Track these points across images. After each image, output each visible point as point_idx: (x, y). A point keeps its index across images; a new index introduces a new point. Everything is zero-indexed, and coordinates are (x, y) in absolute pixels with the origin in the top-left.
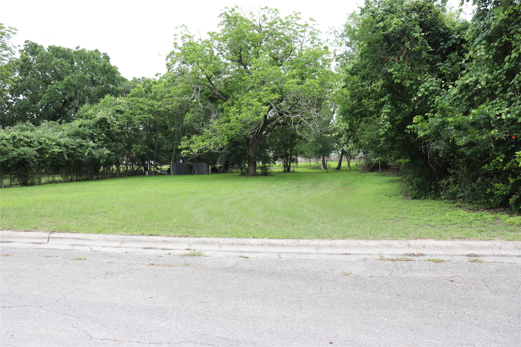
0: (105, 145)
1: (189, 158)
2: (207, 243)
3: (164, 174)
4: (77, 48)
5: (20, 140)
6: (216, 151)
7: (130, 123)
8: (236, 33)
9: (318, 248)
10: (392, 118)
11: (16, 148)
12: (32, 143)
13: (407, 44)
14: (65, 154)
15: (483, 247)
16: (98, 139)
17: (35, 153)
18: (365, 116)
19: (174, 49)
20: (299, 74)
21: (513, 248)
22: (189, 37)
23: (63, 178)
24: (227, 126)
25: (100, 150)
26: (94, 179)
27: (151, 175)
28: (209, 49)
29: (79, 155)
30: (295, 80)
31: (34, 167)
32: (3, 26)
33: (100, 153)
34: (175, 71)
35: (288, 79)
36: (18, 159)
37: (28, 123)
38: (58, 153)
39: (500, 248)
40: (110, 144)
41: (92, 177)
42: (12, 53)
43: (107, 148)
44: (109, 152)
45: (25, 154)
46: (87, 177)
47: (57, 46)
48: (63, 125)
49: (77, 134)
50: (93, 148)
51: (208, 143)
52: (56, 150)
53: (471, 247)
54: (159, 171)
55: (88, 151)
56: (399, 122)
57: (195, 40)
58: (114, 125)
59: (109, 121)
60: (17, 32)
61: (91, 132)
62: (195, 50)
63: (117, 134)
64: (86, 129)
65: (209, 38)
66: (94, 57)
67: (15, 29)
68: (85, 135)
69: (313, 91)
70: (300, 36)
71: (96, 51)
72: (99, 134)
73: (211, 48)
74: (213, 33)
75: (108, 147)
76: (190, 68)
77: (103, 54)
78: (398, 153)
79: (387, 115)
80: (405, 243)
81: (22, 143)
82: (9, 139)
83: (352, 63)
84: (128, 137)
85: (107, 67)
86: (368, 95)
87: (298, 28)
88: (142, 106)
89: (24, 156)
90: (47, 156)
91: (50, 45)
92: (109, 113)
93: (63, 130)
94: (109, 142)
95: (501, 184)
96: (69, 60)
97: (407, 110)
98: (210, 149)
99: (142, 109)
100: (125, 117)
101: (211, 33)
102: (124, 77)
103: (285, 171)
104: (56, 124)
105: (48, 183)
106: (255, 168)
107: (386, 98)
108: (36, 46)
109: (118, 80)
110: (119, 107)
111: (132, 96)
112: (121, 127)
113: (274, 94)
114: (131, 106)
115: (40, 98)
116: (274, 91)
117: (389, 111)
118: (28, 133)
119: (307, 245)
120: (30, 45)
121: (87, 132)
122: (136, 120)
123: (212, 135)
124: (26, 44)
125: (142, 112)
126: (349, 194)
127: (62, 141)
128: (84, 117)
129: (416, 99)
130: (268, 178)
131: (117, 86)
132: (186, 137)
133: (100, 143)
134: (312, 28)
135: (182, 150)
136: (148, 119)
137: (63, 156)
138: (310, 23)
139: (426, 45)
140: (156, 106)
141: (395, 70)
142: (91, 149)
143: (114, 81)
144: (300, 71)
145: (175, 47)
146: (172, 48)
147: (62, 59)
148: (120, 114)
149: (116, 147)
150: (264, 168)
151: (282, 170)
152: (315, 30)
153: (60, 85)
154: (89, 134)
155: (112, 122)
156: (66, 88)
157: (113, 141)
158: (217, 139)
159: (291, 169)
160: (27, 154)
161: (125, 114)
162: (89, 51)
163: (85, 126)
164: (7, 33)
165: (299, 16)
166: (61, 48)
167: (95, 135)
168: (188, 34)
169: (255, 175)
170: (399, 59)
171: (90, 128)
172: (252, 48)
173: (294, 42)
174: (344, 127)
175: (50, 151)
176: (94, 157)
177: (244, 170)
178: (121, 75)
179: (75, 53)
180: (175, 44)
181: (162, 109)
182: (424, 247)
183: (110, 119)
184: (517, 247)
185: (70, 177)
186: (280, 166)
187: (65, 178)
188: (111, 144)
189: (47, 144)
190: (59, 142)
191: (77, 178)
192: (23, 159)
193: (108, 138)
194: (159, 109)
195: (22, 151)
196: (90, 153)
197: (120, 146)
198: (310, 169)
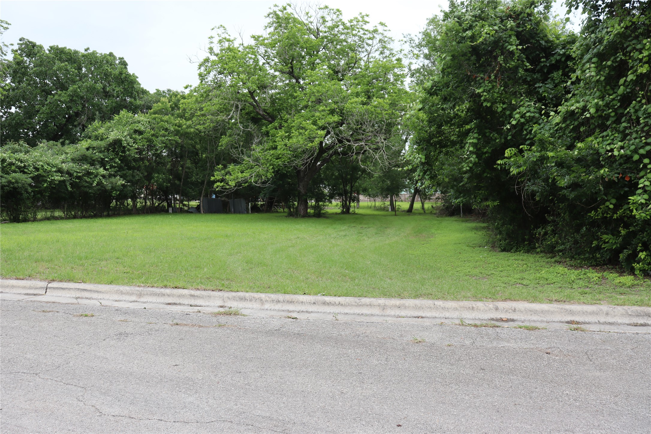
0: (119, 173)
1: (224, 192)
2: (245, 299)
3: (192, 212)
5: (11, 164)
6: (259, 185)
7: (151, 146)
8: (288, 38)
9: (384, 309)
10: (478, 150)
11: (6, 174)
12: (26, 169)
13: (500, 59)
14: (68, 184)
15: (586, 312)
16: (110, 166)
17: (30, 181)
18: (445, 146)
19: (209, 55)
20: (365, 92)
21: (622, 315)
22: (229, 40)
23: (64, 213)
24: (273, 154)
25: (113, 180)
26: (104, 216)
27: (176, 212)
28: (253, 57)
29: (85, 185)
30: (359, 99)
31: (28, 198)
33: (112, 183)
34: (210, 83)
35: (351, 97)
36: (7, 188)
37: (21, 142)
38: (60, 181)
39: (607, 314)
40: (125, 172)
41: (101, 213)
42: (2, 53)
43: (121, 177)
44: (123, 182)
45: (17, 182)
46: (95, 213)
47: (61, 46)
48: (66, 146)
49: (83, 159)
50: (104, 176)
51: (248, 174)
52: (56, 178)
53: (571, 313)
54: (186, 208)
55: (97, 180)
56: (487, 155)
57: (236, 44)
58: (131, 148)
59: (124, 144)
60: (9, 26)
61: (102, 157)
62: (236, 57)
63: (135, 160)
64: (95, 153)
65: (253, 42)
66: (107, 62)
67: (7, 23)
68: (94, 160)
69: (382, 113)
70: (367, 44)
71: (111, 54)
73: (255, 55)
74: (259, 37)
75: (123, 177)
76: (229, 80)
77: (120, 58)
78: (484, 193)
79: (473, 146)
80: (491, 305)
81: (13, 168)
83: (431, 80)
84: (148, 164)
85: (124, 75)
86: (449, 121)
87: (364, 34)
88: (166, 125)
89: (16, 185)
90: (45, 185)
91: (52, 45)
92: (125, 134)
93: (67, 153)
94: (124, 170)
95: (610, 235)
96: (76, 65)
97: (497, 141)
98: (251, 182)
99: (166, 130)
100: (145, 139)
101: (256, 37)
102: (145, 88)
103: (343, 213)
104: (57, 145)
105: (45, 219)
106: (306, 207)
107: (472, 125)
108: (34, 45)
109: (137, 92)
110: (137, 127)
111: (155, 113)
112: (140, 152)
113: (333, 115)
114: (153, 125)
115: (38, 111)
116: (332, 112)
117: (475, 141)
118: (21, 156)
119: (370, 305)
120: (26, 44)
121: (96, 157)
122: (158, 143)
123: (254, 164)
124: (21, 42)
125: (167, 133)
126: (422, 243)
127: (65, 166)
128: (93, 138)
129: (509, 127)
130: (322, 220)
131: (135, 99)
132: (220, 166)
133: (112, 171)
134: (382, 34)
135: (216, 182)
136: (174, 142)
137: (66, 186)
138: (380, 29)
139: (523, 61)
140: (184, 126)
141: (484, 91)
142: (101, 178)
143: (132, 93)
144: (366, 88)
145: (211, 53)
146: (206, 54)
147: (67, 63)
148: (139, 136)
149: (133, 176)
150: (317, 208)
151: (339, 211)
152: (386, 37)
153: (63, 97)
154: (99, 159)
155: (128, 144)
156: (72, 100)
157: (130, 168)
158: (259, 170)
159: (351, 210)
160: (20, 181)
161: (145, 135)
162: (101, 54)
163: (94, 148)
165: (366, 19)
166: (65, 50)
167: (107, 161)
168: (228, 37)
169: (306, 216)
170: (490, 77)
171: (100, 152)
172: (307, 57)
173: (359, 52)
174: (419, 159)
175: (48, 180)
176: (105, 188)
177: (292, 210)
178: (142, 86)
179: (83, 56)
180: (211, 49)
181: (192, 130)
182: (515, 310)
183: (126, 140)
184: (627, 313)
185: (73, 213)
186: (337, 205)
187: (67, 214)
188: (127, 173)
189: (45, 171)
190: (61, 168)
191: (83, 214)
192: (15, 188)
193: (123, 165)
194: (189, 130)
195: (13, 178)
196: (99, 183)
197: (137, 174)
198: (375, 210)
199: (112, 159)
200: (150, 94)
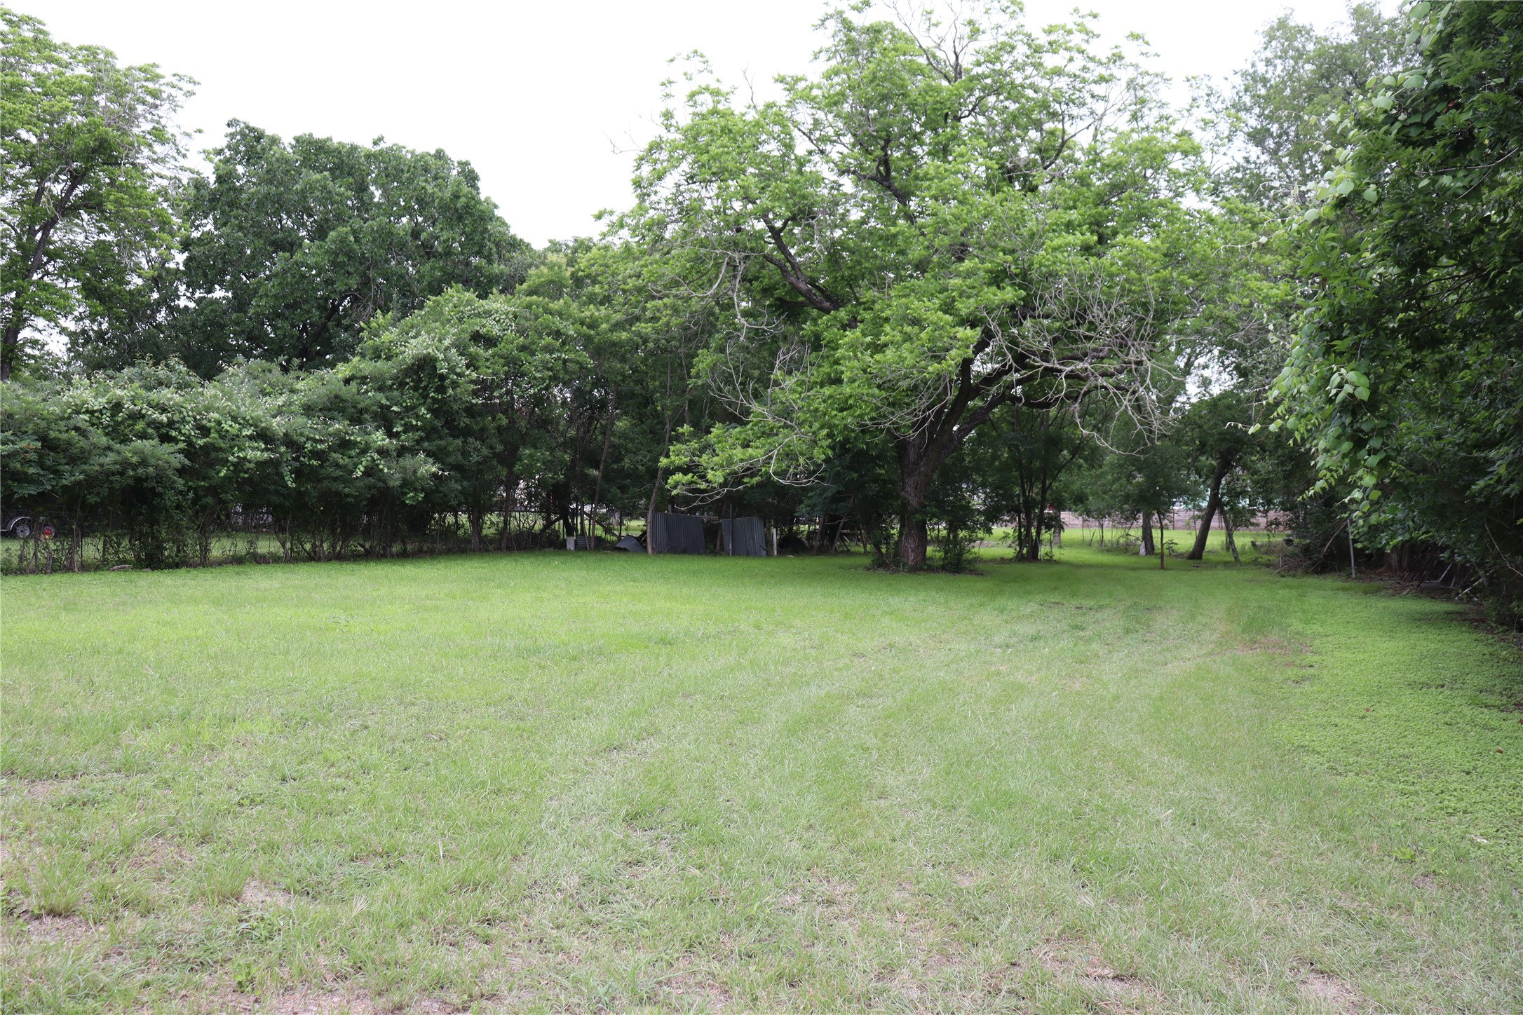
0: (426, 444)
1: (694, 499)
3: (625, 550)
4: (375, 143)
5: (137, 416)
6: (788, 482)
7: (514, 375)
8: (873, 80)
11: (122, 442)
12: (175, 429)
14: (286, 470)
16: (405, 425)
17: (179, 460)
19: (663, 132)
20: (1091, 224)
22: (716, 93)
23: (284, 546)
24: (830, 397)
25: (408, 461)
26: (392, 556)
27: (585, 549)
28: (777, 129)
29: (334, 475)
30: (1077, 238)
31: (178, 507)
32: (158, 71)
33: (404, 469)
34: (663, 206)
35: (1051, 235)
36: (118, 477)
37: (173, 361)
38: (261, 464)
40: (443, 443)
41: (384, 549)
42: (178, 152)
43: (430, 454)
44: (434, 469)
45: (144, 463)
46: (367, 546)
47: (319, 135)
48: (292, 374)
49: (334, 407)
50: (383, 452)
51: (761, 451)
52: (250, 454)
54: (612, 539)
55: (365, 461)
57: (736, 104)
58: (461, 380)
59: (443, 368)
61: (384, 401)
62: (730, 131)
63: (470, 411)
64: (367, 392)
65: (780, 96)
66: (427, 171)
67: (191, 81)
68: (361, 412)
69: (1141, 280)
70: (1093, 96)
71: (440, 155)
72: (407, 409)
73: (784, 126)
74: (797, 80)
75: (436, 454)
76: (709, 196)
77: (459, 163)
81: (140, 426)
82: (100, 411)
84: (504, 421)
85: (463, 200)
87: (1085, 69)
88: (557, 323)
89: (140, 471)
90: (222, 474)
91: (298, 134)
92: (447, 342)
93: (293, 391)
94: (441, 438)
96: (351, 180)
98: (767, 473)
99: (557, 334)
100: (501, 357)
101: (789, 79)
102: (519, 237)
103: (1020, 558)
104: (270, 371)
105: (231, 562)
106: (923, 542)
108: (259, 136)
109: (498, 245)
110: (484, 326)
111: (531, 292)
112: (484, 387)
113: (999, 287)
114: (523, 321)
116: (998, 278)
118: (167, 395)
120: (241, 133)
121: (368, 402)
122: (534, 365)
123: (777, 424)
124: (232, 130)
125: (558, 344)
127: (278, 425)
128: (369, 354)
130: (964, 581)
131: (490, 262)
132: (686, 429)
133: (407, 439)
134: (1136, 66)
135: (672, 472)
136: (576, 367)
137: (279, 475)
138: (1131, 51)
140: (604, 326)
142: (376, 456)
143: (482, 246)
144: (1093, 211)
145: (668, 127)
146: (656, 131)
147: (327, 174)
148: (486, 349)
149: (465, 454)
150: (951, 545)
151: (1010, 552)
152: (1147, 73)
153: (313, 254)
154: (376, 408)
155: (452, 369)
156: (334, 265)
157: (456, 432)
158: (792, 439)
159: (1043, 550)
160: (153, 461)
161: (502, 348)
162: (413, 153)
163: (363, 380)
164: (167, 90)
165: (1090, 24)
166: (329, 144)
167: (396, 412)
168: (714, 85)
169: (922, 567)
171: (380, 389)
172: (928, 135)
173: (1072, 117)
175: (231, 458)
176: (384, 482)
177: (884, 550)
178: (512, 232)
179: (368, 156)
180: (668, 115)
181: (624, 335)
183: (446, 359)
185: (308, 546)
186: (1006, 536)
187: (292, 549)
188: (449, 444)
189: (223, 435)
190: (266, 429)
191: (334, 549)
192: (139, 480)
193: (438, 423)
194: (615, 336)
195: (135, 453)
196: (370, 471)
197: (476, 449)
198: (1102, 551)
199: (413, 407)
200: (531, 250)
